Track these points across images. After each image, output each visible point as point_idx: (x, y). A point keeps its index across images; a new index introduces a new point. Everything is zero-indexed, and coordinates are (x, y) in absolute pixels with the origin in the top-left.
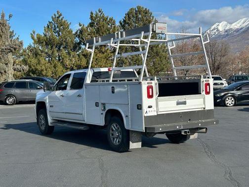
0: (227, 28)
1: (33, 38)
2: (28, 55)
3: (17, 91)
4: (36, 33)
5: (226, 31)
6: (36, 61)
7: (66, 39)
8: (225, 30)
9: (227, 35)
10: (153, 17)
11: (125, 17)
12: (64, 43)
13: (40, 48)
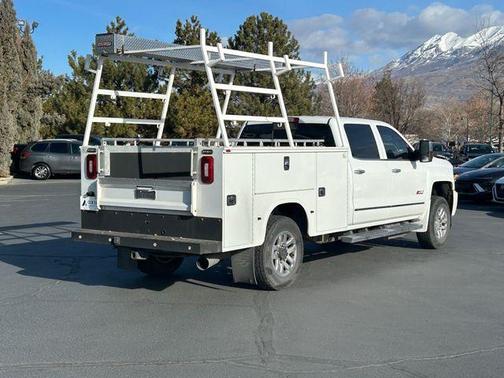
0: (456, 47)
1: (72, 65)
2: (63, 94)
3: (51, 158)
4: (78, 56)
5: (455, 52)
6: (77, 106)
7: (132, 68)
8: (452, 49)
9: (456, 61)
10: (289, 33)
11: (239, 33)
12: (128, 76)
13: (85, 83)
